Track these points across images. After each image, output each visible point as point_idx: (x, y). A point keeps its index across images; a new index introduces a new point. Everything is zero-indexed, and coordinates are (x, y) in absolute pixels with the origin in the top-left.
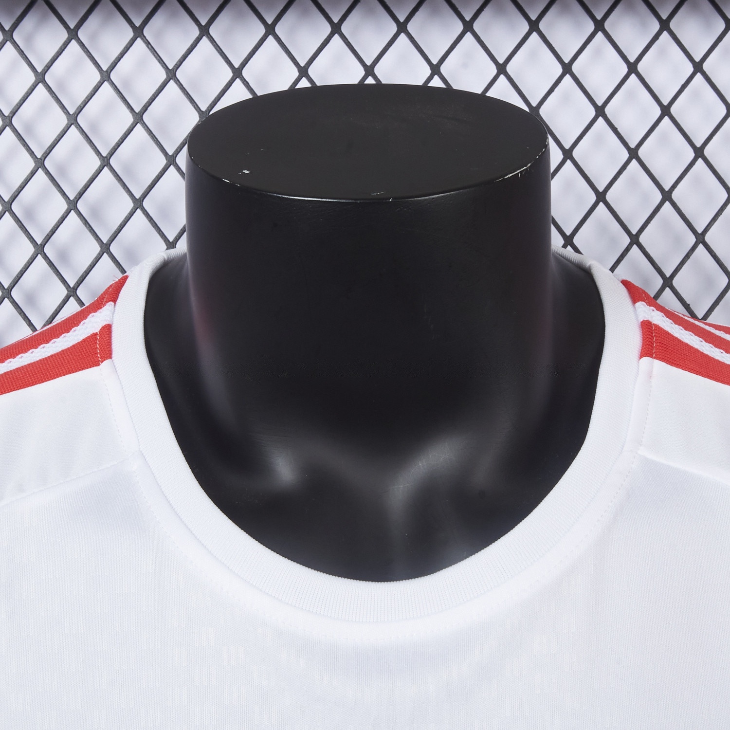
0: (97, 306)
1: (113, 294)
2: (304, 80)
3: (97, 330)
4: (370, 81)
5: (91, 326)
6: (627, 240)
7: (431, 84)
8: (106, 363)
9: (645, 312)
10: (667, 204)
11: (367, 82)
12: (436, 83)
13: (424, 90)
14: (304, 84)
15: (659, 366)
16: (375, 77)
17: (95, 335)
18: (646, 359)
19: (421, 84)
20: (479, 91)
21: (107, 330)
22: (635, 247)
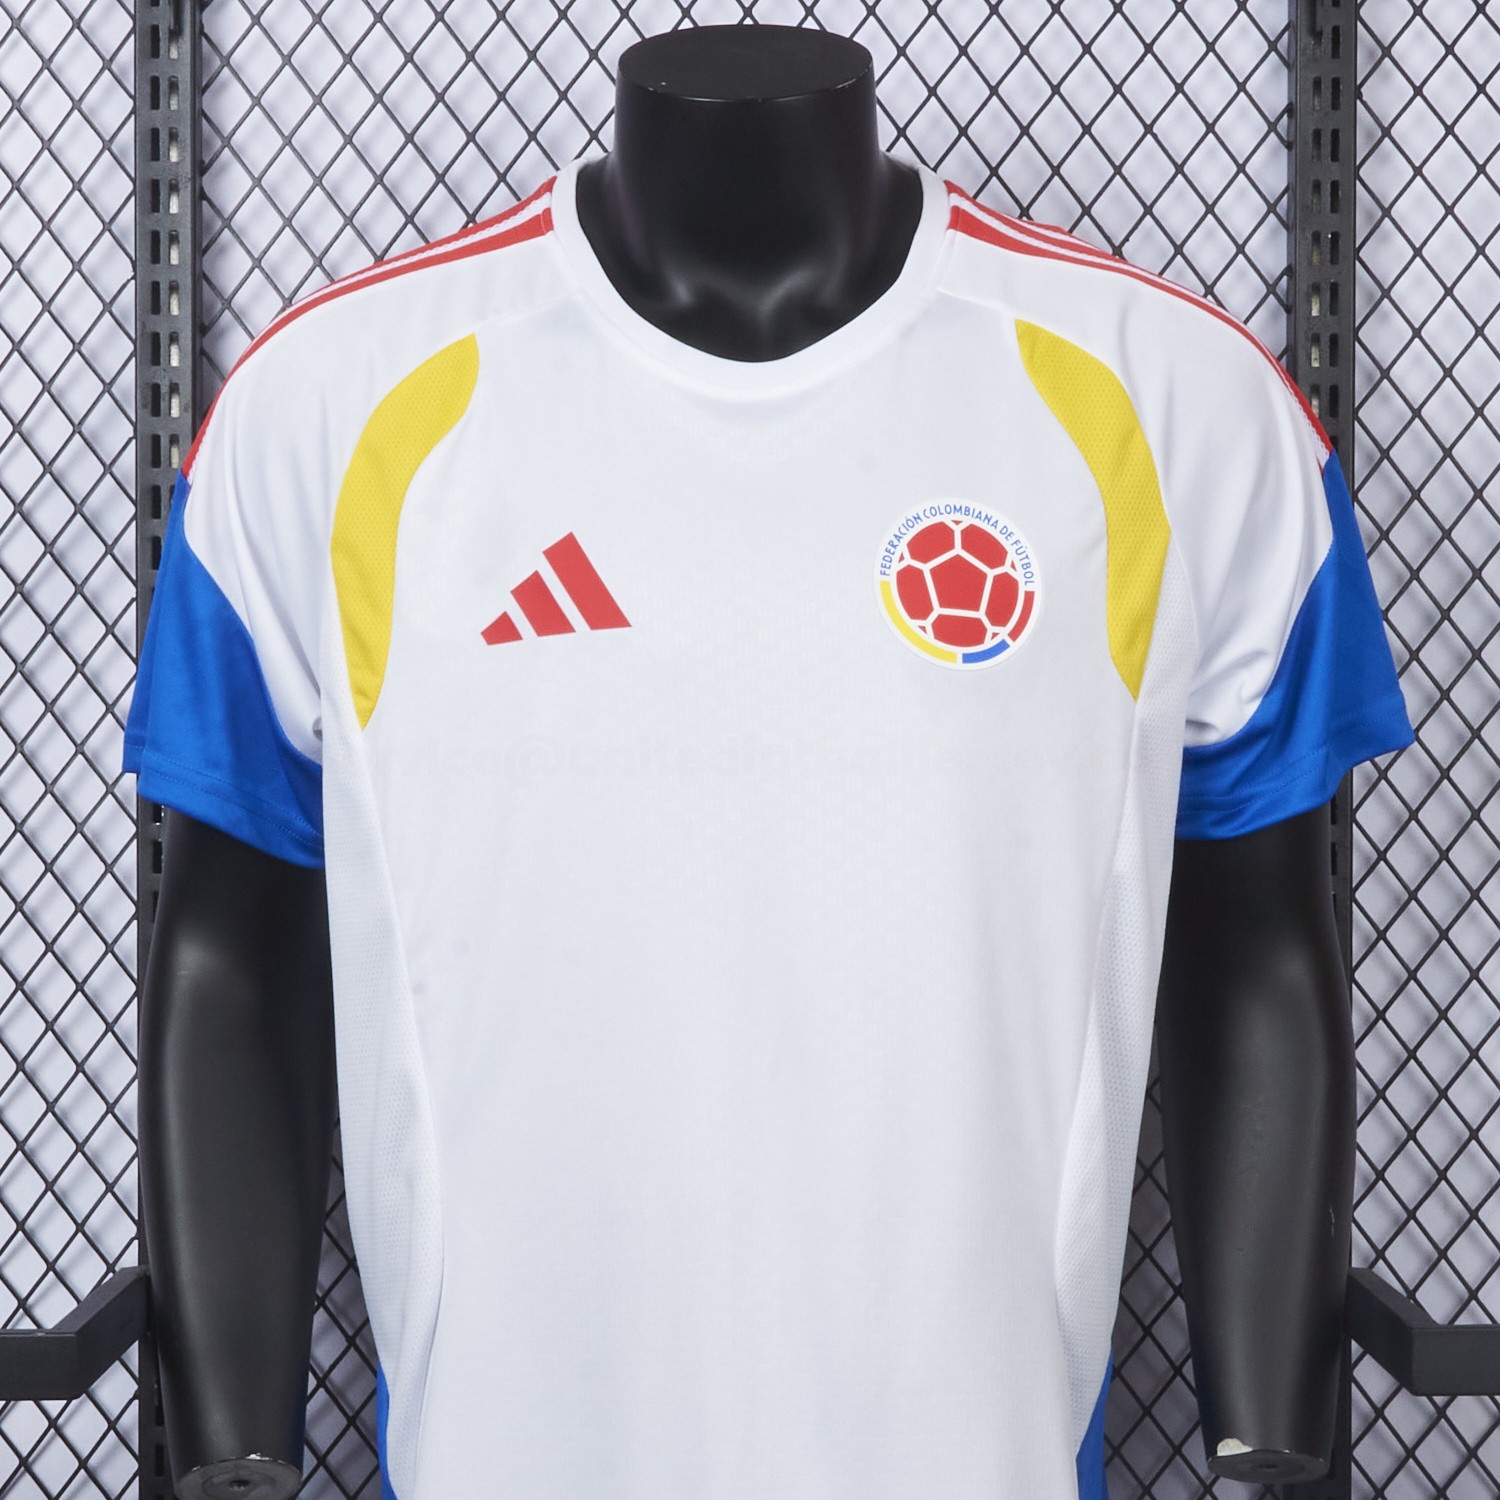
0: (537, 195)
1: (548, 187)
2: (687, 20)
3: (540, 212)
4: (748, 21)
5: (535, 209)
6: (987, 173)
7: (804, 26)
8: (550, 233)
9: (956, 200)
10: (1025, 139)
11: (745, 23)
12: (810, 24)
13: (798, 31)
14: (687, 24)
15: (960, 236)
16: (753, 18)
17: (538, 216)
18: (951, 231)
19: (795, 25)
20: (847, 35)
21: (547, 212)
22: (994, 179)
